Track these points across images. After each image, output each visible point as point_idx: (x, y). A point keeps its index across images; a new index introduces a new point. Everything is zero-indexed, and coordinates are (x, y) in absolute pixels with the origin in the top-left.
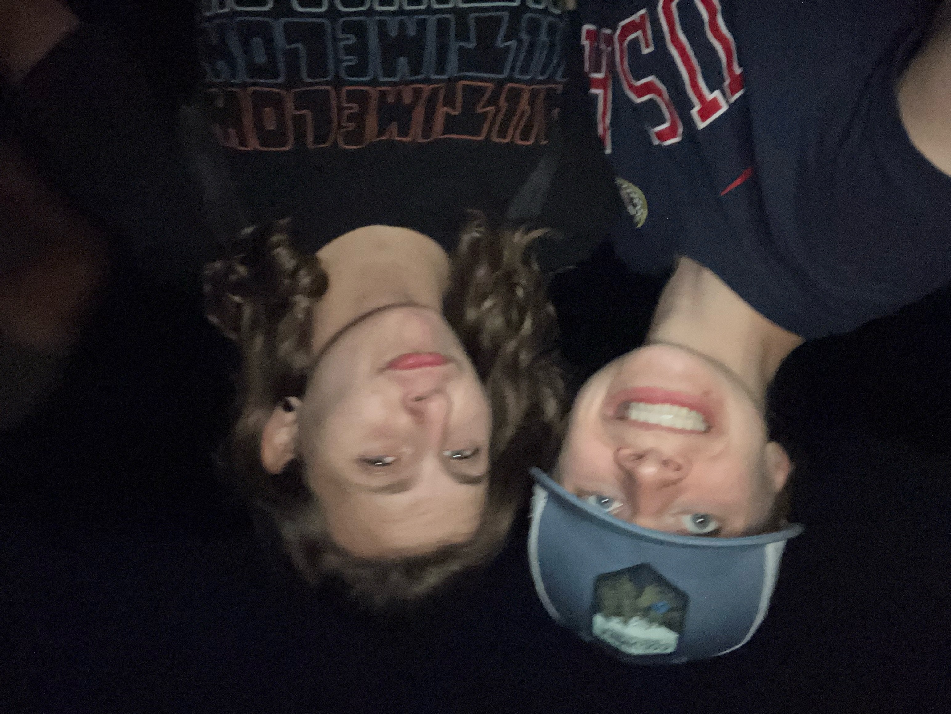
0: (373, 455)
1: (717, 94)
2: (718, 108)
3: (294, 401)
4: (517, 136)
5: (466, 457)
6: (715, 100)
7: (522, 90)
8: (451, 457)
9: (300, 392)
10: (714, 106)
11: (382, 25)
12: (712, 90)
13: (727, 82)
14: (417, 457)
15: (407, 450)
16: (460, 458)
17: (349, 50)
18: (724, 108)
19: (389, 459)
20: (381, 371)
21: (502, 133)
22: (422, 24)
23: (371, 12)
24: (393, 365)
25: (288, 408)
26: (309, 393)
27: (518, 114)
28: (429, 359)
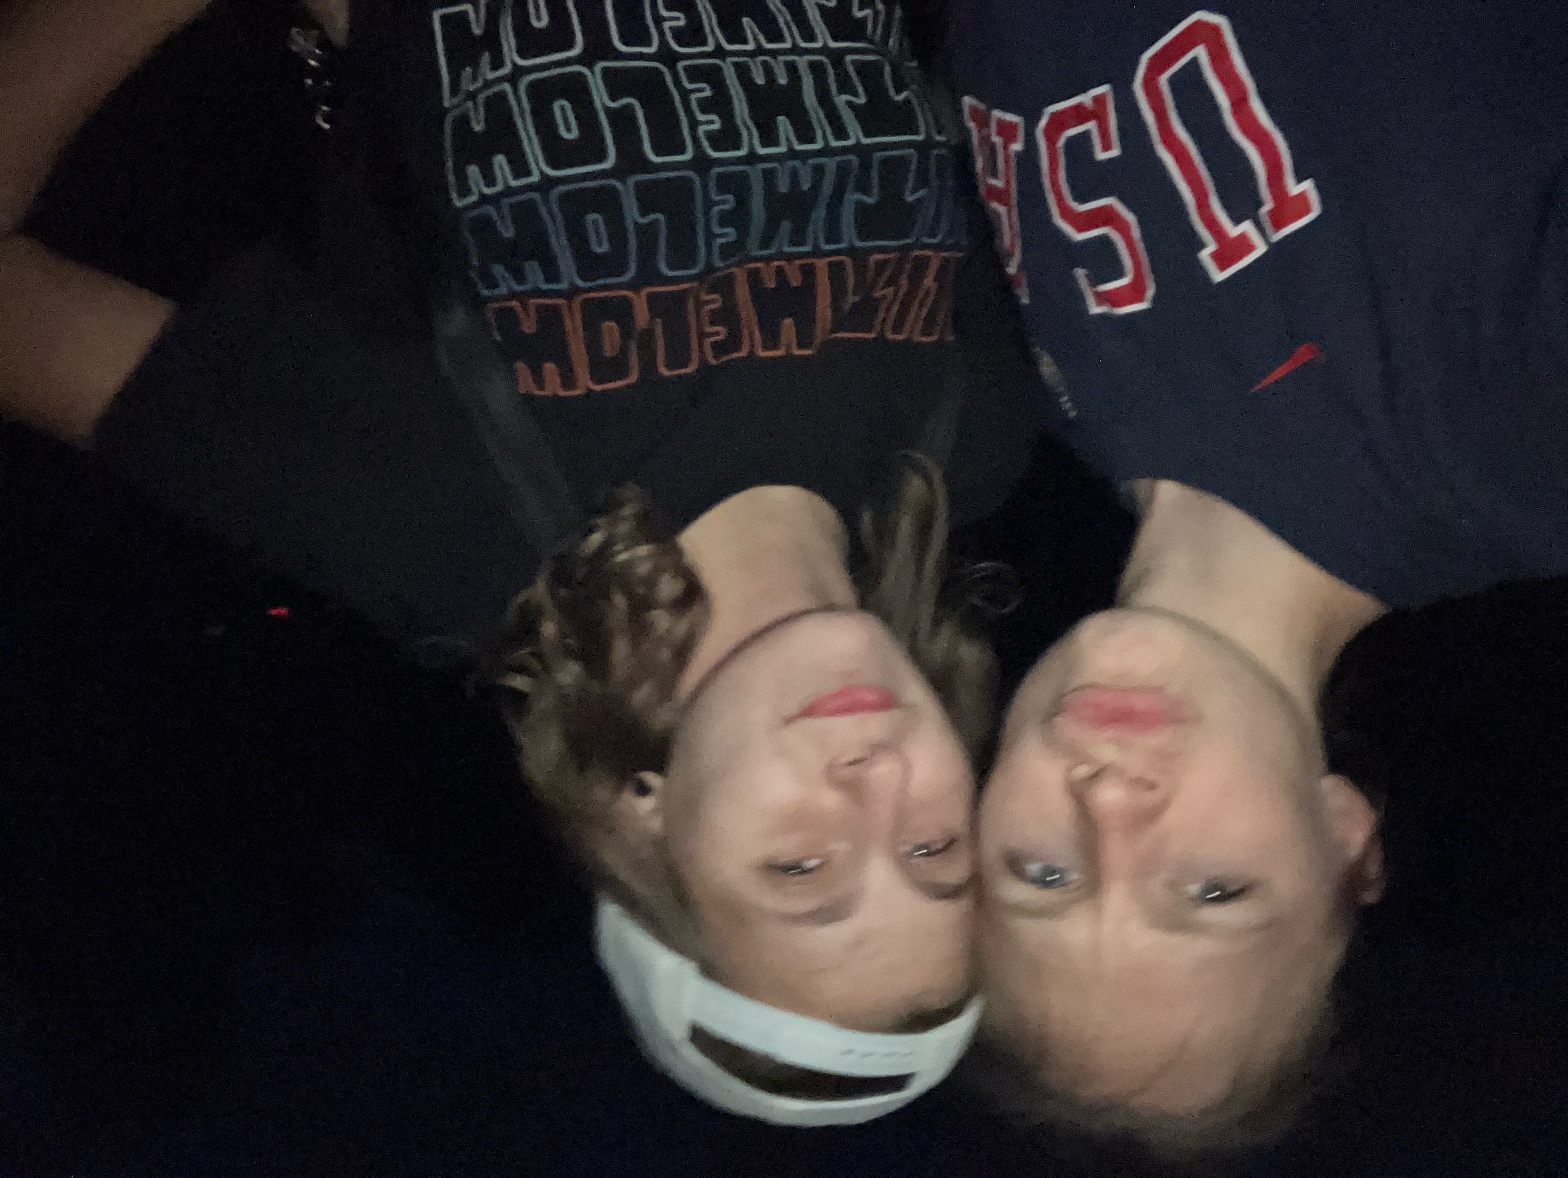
0: (784, 860)
1: (1247, 227)
2: (1250, 248)
3: (651, 778)
4: (917, 331)
5: (939, 852)
6: (1243, 237)
7: (929, 258)
8: (910, 855)
9: (660, 765)
10: (1243, 245)
11: (769, 177)
12: (1237, 221)
13: (1268, 206)
14: (858, 858)
15: (840, 847)
16: (928, 854)
17: (725, 219)
18: (1261, 249)
19: (813, 863)
20: (789, 720)
21: (898, 327)
22: (819, 171)
23: (752, 158)
24: (810, 711)
25: (643, 790)
26: (676, 767)
27: (921, 294)
28: (870, 697)
